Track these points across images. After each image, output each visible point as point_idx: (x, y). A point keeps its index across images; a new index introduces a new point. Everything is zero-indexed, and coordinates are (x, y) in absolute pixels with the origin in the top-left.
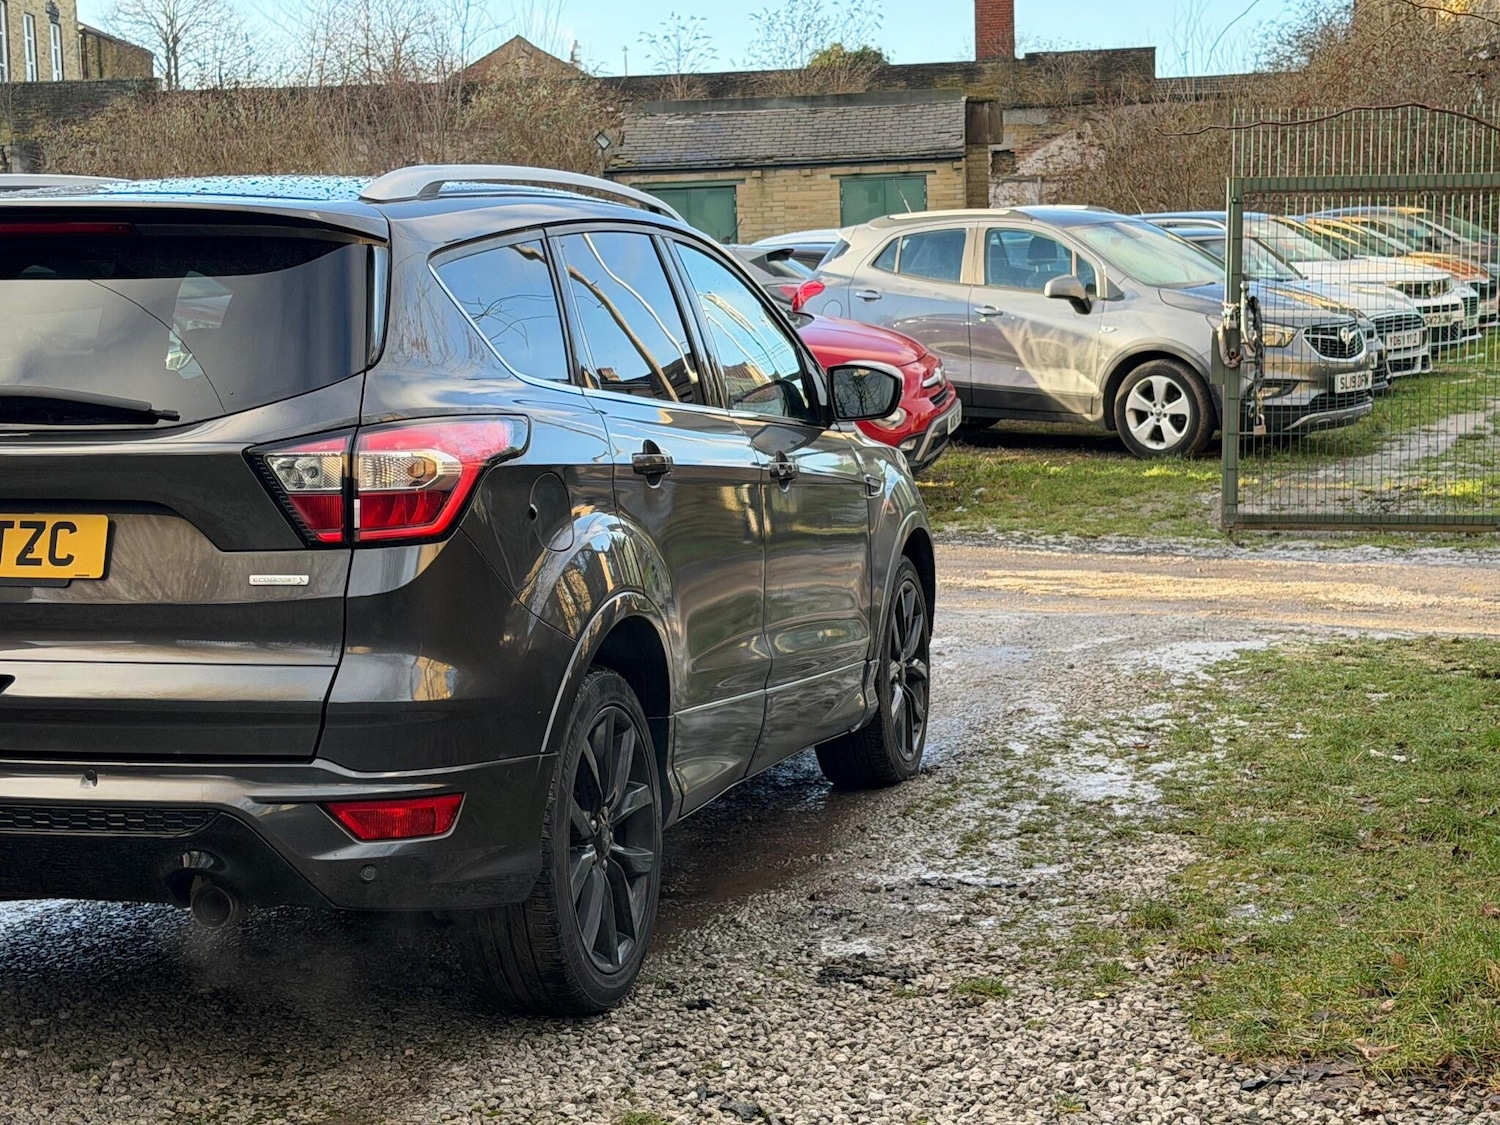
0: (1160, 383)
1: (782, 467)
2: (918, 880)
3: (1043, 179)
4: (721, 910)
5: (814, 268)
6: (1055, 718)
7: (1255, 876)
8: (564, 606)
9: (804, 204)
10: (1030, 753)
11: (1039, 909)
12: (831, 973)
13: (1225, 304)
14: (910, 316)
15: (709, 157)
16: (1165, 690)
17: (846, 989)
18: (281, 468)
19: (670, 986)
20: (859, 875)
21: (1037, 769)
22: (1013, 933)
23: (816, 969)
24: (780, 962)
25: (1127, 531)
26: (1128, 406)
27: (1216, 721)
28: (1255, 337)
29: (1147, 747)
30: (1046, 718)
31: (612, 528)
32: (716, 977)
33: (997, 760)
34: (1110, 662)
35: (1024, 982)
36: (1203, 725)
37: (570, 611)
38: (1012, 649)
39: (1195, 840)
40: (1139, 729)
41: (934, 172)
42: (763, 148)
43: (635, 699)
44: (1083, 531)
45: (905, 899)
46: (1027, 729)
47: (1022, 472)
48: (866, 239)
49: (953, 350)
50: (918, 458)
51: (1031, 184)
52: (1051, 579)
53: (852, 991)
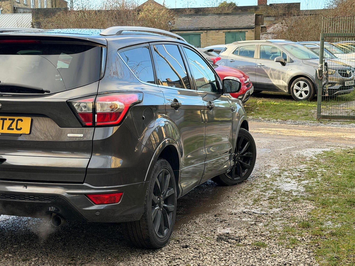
0: (302, 83)
1: (210, 105)
2: (242, 211)
3: (273, 34)
4: (192, 219)
5: (219, 54)
6: (277, 168)
7: (330, 213)
8: (152, 141)
9: (216, 39)
10: (271, 177)
11: (274, 221)
12: (220, 238)
13: (319, 64)
14: (241, 66)
15: (194, 27)
16: (305, 161)
17: (224, 243)
18: (76, 106)
19: (178, 241)
20: (227, 210)
21: (273, 182)
22: (267, 228)
23: (216, 237)
24: (207, 235)
25: (293, 119)
26: (294, 88)
27: (318, 170)
28: (326, 72)
29: (301, 176)
30: (275, 168)
31: (165, 122)
32: (190, 238)
33: (263, 179)
34: (290, 153)
35: (271, 243)
36: (315, 171)
37: (154, 142)
38: (266, 149)
39: (314, 203)
40: (298, 171)
41: (247, 31)
42: (207, 25)
43: (170, 166)
44: (283, 118)
45: (239, 217)
46: (270, 171)
47: (268, 104)
48: (231, 47)
49: (251, 74)
50: (243, 100)
51: (270, 35)
52: (275, 131)
53: (225, 244)
